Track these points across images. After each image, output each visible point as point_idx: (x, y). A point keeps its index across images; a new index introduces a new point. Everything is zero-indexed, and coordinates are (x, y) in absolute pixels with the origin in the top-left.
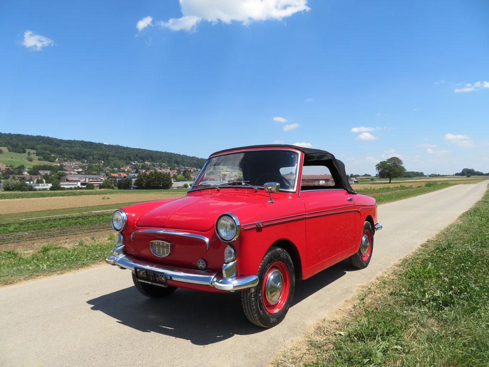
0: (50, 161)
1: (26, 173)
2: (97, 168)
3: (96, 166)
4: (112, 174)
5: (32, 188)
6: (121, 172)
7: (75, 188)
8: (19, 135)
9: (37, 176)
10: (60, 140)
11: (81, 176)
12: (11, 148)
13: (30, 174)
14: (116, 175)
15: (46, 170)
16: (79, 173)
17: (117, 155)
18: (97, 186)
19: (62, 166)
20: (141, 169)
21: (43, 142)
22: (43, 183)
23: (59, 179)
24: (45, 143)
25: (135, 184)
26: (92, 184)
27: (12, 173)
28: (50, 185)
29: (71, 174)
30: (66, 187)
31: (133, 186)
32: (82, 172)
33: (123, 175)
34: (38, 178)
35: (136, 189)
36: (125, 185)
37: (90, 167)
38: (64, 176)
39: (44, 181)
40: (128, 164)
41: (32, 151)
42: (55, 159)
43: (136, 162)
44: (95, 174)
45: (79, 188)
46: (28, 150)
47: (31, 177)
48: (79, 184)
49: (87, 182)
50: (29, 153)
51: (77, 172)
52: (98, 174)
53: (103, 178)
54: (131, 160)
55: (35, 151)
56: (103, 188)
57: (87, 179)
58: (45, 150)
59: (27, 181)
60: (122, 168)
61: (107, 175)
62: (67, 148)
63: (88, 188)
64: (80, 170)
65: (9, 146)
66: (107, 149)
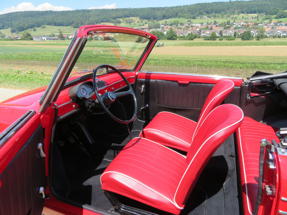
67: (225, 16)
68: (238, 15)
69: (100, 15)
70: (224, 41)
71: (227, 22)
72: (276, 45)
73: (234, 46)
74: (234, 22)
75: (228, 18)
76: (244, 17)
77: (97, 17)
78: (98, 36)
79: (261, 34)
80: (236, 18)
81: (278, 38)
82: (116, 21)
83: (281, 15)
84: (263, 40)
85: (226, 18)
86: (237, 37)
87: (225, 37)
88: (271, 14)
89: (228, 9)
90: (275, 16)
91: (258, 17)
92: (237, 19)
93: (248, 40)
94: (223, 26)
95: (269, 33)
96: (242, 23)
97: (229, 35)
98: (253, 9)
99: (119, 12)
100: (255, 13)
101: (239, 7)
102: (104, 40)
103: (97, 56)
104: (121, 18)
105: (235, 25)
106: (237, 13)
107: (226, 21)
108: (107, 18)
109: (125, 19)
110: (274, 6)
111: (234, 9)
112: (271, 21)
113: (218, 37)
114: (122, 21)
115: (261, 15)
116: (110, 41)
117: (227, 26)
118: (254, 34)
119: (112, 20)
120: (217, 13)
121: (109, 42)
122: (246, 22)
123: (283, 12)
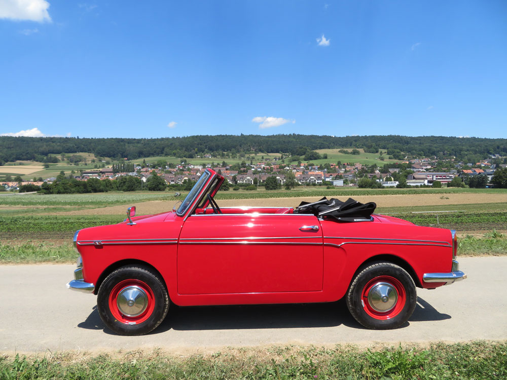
0: (400, 159)
1: (377, 172)
2: (448, 164)
3: (447, 162)
4: (465, 171)
5: (381, 185)
6: (476, 168)
7: (421, 186)
8: (373, 137)
9: (386, 174)
10: (410, 137)
11: (428, 173)
12: (366, 149)
13: (381, 173)
14: (470, 171)
15: (396, 168)
16: (427, 170)
17: (472, 148)
18: (445, 184)
19: (410, 163)
20: (503, 163)
21: (394, 141)
22: (391, 181)
23: (406, 177)
24: (395, 142)
25: (490, 183)
26: (440, 182)
27: (366, 172)
28: (397, 183)
29: (419, 171)
30: (412, 184)
31: (488, 184)
32: (430, 169)
33: (478, 171)
34: (387, 176)
35: (493, 188)
36: (477, 183)
37: (439, 164)
38: (412, 173)
39: (393, 179)
40: (485, 158)
41: (384, 151)
42: (405, 157)
43: (497, 155)
44: (445, 171)
45: (425, 186)
46: (380, 150)
47: (381, 175)
48: (426, 182)
49: (434, 179)
50: (381, 152)
51: (425, 169)
52: (449, 171)
53: (453, 175)
54: (491, 154)
55: (386, 151)
56: (451, 186)
57: (435, 176)
58: (395, 149)
59: (378, 179)
60: (478, 164)
61: (458, 172)
62: (416, 146)
63: (434, 186)
64: (429, 167)
65: (365, 147)
66: (459, 143)
67: (238, 155)
68: (256, 154)
69: (12, 147)
70: (241, 191)
71: (242, 164)
72: (312, 196)
73: (257, 199)
74: (251, 164)
75: (242, 158)
76: (265, 158)
77: (6, 150)
78: (6, 184)
79: (290, 180)
80: (253, 158)
81: (312, 186)
82: (47, 158)
83: (311, 156)
84: (295, 189)
85: (240, 158)
86: (259, 186)
87: (242, 185)
88: (298, 155)
89: (241, 146)
90: (303, 157)
91: (282, 157)
92: (256, 160)
93: (275, 189)
94: (236, 170)
95: (300, 180)
96: (263, 166)
97: (247, 182)
98: (275, 147)
99: (54, 144)
100: (277, 152)
101: (255, 143)
102: (21, 191)
103: (16, 220)
104: (59, 153)
105: (254, 168)
106: (254, 151)
107: (240, 162)
108: (28, 153)
109: (67, 155)
110: (300, 144)
111: (249, 146)
112: (300, 163)
113: (231, 186)
114: (60, 159)
115: (286, 155)
116: (34, 194)
117: (242, 169)
118: (281, 181)
119: (40, 156)
120: (226, 150)
121: (31, 194)
122: (268, 165)
123: (313, 152)
